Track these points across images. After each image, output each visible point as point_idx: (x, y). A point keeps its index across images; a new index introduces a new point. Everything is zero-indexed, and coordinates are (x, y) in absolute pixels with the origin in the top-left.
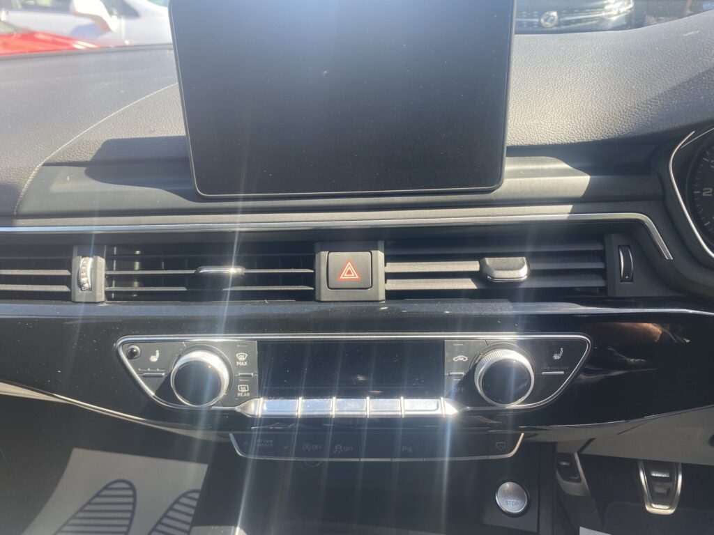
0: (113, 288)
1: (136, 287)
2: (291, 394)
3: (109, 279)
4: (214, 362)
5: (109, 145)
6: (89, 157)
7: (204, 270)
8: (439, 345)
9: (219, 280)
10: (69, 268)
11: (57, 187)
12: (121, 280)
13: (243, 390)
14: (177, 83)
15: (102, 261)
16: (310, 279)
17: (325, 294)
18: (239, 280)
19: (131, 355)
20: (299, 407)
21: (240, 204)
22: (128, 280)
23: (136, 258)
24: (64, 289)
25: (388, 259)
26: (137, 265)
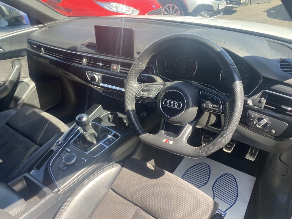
0: (87, 64)
1: (91, 64)
2: (105, 84)
3: (87, 62)
4: (96, 77)
5: (89, 43)
6: (86, 44)
7: (97, 63)
8: (124, 80)
9: (99, 65)
10: (82, 60)
11: (82, 48)
12: (89, 63)
13: (100, 82)
14: (95, 37)
15: (86, 60)
16: (110, 67)
17: (111, 70)
18: (102, 66)
19: (87, 74)
20: (106, 86)
21: (101, 54)
22: (90, 63)
23: (92, 60)
24: (81, 63)
25: (121, 66)
26: (92, 61)
